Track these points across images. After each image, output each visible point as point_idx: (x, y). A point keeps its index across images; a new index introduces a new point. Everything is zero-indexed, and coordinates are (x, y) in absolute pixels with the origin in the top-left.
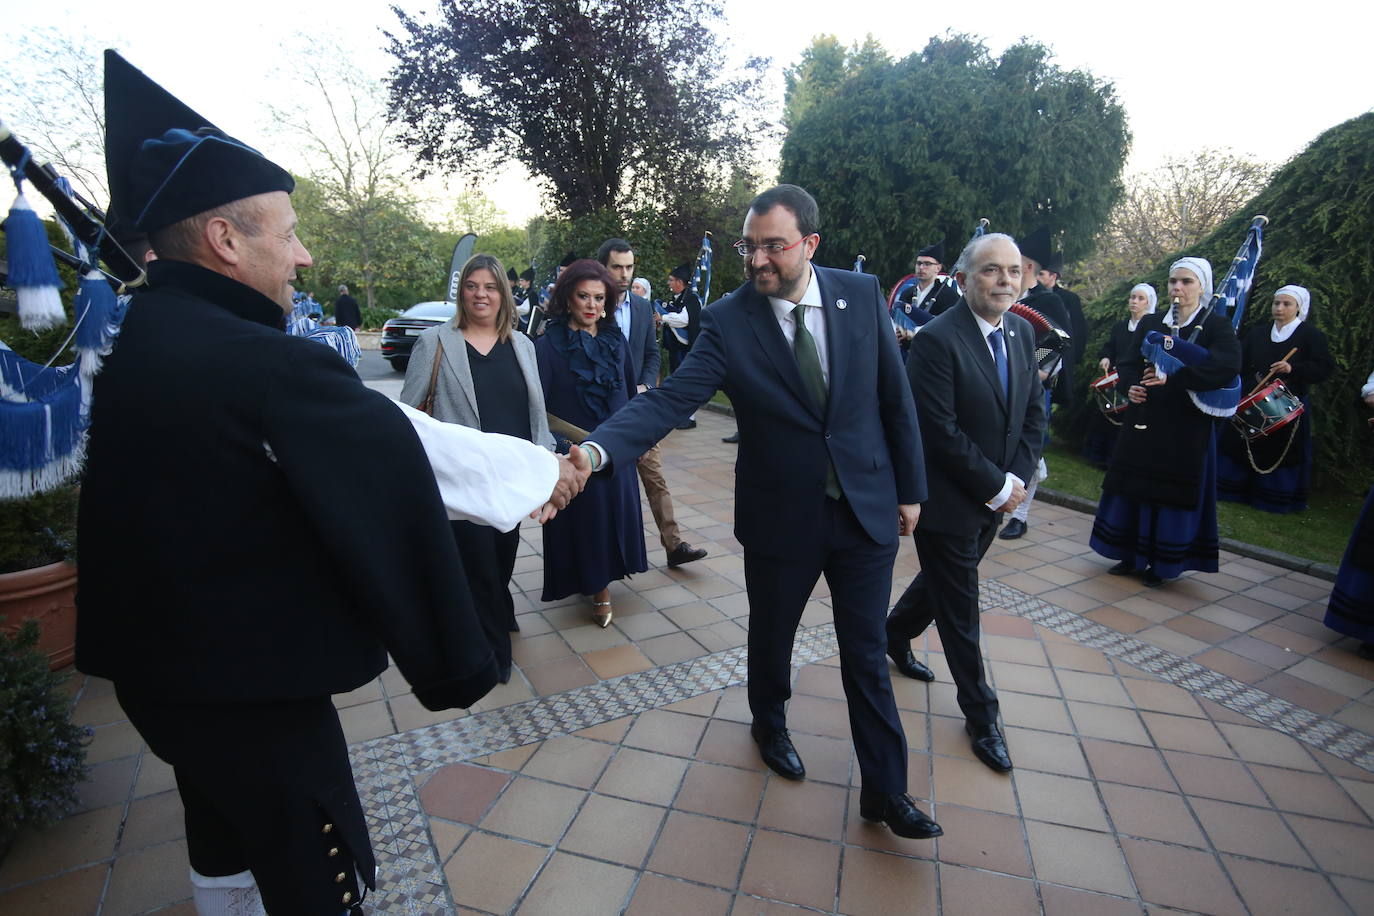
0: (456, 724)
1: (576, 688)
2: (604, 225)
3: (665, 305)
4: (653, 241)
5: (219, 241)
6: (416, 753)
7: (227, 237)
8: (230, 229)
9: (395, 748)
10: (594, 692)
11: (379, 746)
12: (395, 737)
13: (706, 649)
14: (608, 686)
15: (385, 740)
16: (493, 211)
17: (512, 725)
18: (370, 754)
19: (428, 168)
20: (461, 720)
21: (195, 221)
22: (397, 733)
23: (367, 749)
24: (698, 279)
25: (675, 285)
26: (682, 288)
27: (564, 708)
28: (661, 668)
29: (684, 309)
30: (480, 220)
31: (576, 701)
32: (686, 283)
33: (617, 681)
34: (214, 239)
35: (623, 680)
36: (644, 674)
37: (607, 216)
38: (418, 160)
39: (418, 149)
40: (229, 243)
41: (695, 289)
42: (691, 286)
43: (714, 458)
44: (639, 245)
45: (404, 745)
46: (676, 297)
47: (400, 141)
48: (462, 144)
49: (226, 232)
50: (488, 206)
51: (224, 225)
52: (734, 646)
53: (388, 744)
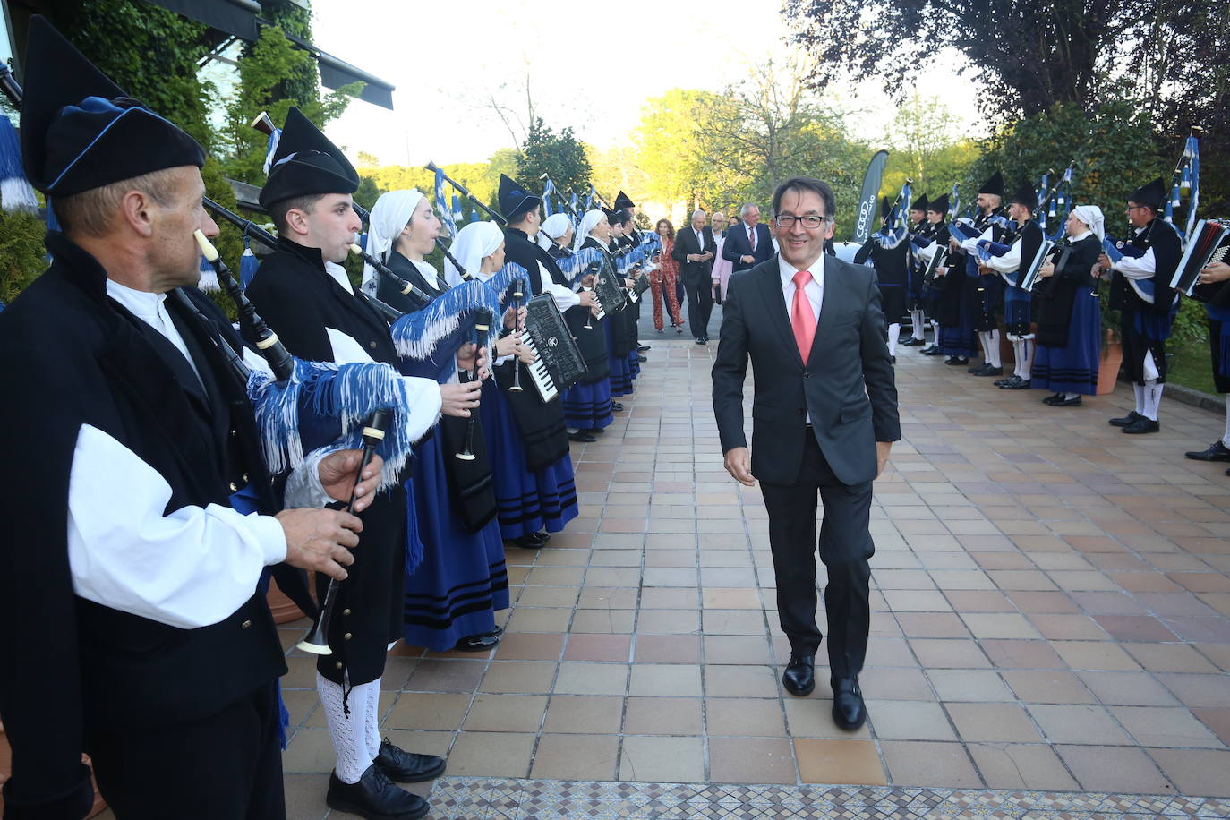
0: (595, 787)
1: (762, 784)
2: (1056, 129)
3: (1120, 245)
4: (1127, 147)
5: (134, 215)
6: (533, 808)
7: (142, 210)
8: (146, 202)
9: (516, 797)
10: (782, 795)
11: (501, 787)
12: (525, 783)
13: (982, 779)
14: (806, 793)
15: (512, 783)
16: (945, 117)
17: (657, 809)
18: (487, 796)
19: (833, 72)
20: (602, 784)
21: (112, 191)
22: (528, 778)
23: (488, 787)
24: (1176, 203)
25: (1137, 215)
26: (1149, 218)
27: (732, 807)
28: (897, 790)
29: (1150, 251)
30: (927, 132)
31: (751, 802)
32: (1154, 211)
33: (823, 789)
34: (130, 212)
35: (832, 791)
36: (866, 792)
37: (1063, 115)
38: (822, 62)
39: (821, 48)
40: (144, 215)
41: (1169, 219)
42: (1162, 215)
43: (1167, 484)
44: (1101, 155)
45: (527, 795)
46: (1138, 231)
47: (799, 41)
48: (879, 34)
49: (142, 204)
50: (938, 113)
51: (140, 198)
52: (1030, 787)
53: (512, 788)
